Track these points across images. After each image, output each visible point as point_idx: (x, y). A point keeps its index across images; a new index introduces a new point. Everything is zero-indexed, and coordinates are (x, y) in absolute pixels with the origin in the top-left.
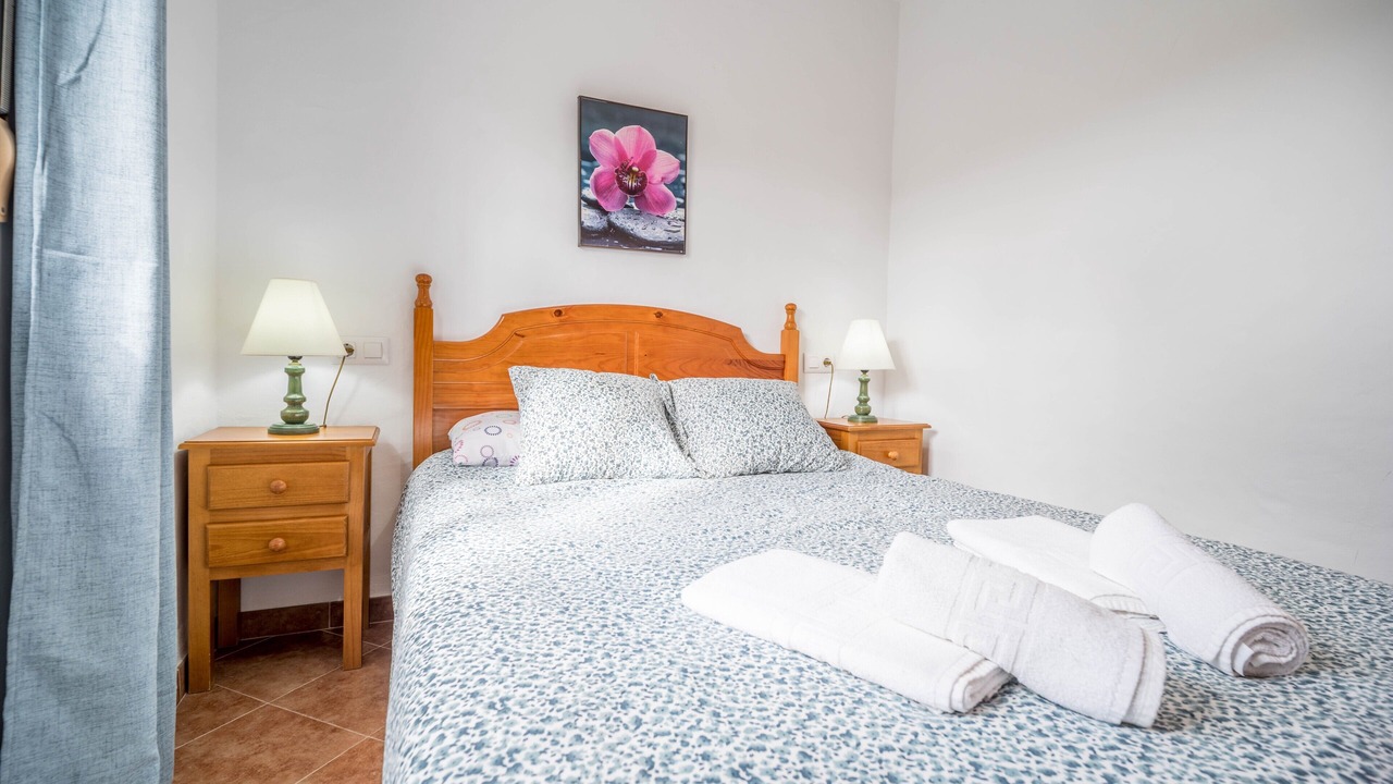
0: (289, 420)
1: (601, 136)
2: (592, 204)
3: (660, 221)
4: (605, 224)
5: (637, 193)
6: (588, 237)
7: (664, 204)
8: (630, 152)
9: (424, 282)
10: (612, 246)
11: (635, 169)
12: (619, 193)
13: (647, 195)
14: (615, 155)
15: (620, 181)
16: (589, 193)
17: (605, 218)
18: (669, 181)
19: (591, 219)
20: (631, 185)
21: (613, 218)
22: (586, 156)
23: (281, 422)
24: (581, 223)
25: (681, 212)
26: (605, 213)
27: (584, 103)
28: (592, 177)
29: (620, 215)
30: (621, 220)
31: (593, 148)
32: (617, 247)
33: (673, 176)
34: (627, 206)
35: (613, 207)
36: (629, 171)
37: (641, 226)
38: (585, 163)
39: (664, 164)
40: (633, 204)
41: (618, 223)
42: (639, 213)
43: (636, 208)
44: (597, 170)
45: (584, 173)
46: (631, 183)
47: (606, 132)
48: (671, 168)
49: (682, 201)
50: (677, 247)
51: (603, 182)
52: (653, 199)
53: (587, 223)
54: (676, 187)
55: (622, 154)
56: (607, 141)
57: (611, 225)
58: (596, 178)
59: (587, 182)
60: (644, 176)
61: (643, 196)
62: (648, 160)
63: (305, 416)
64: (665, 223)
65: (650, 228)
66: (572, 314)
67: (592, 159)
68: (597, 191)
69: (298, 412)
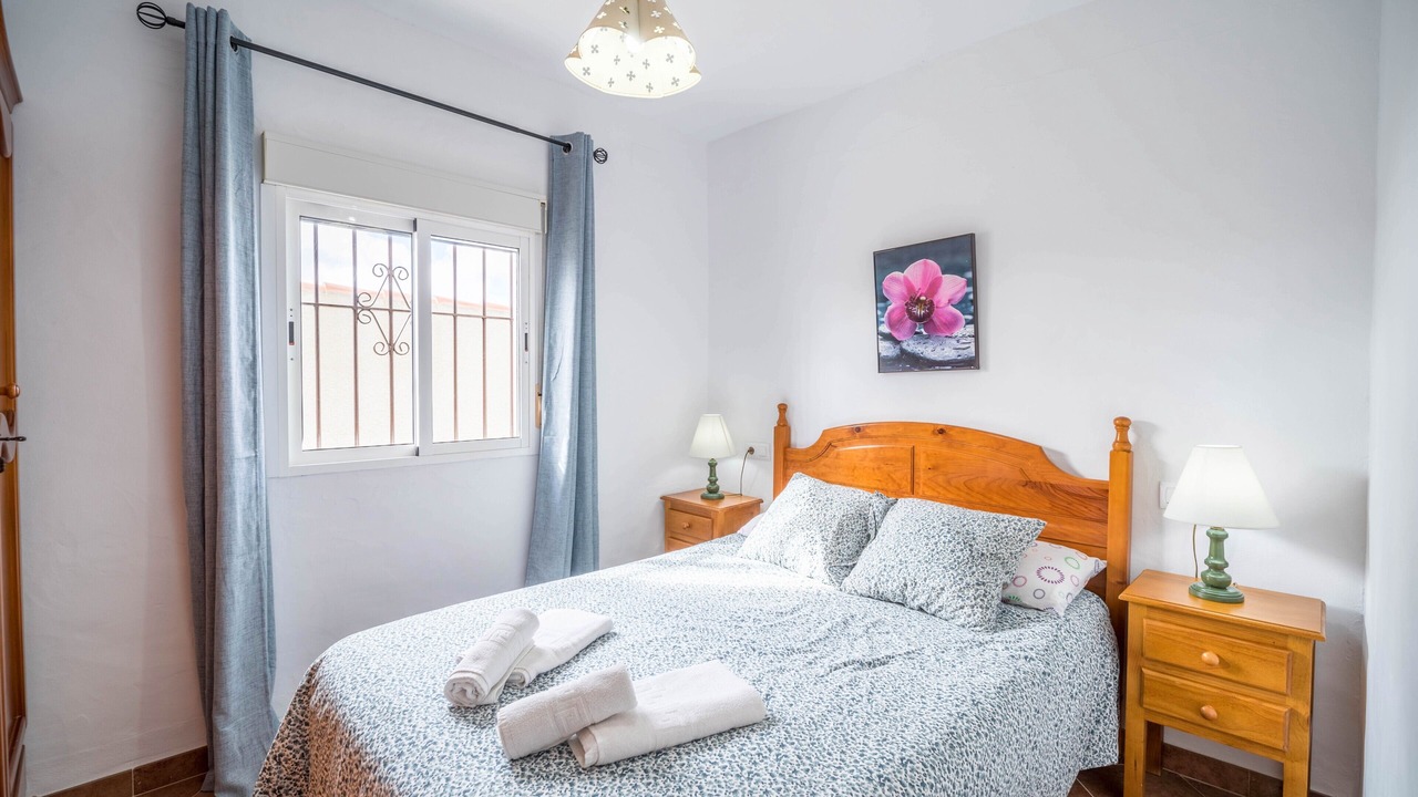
0: (710, 491)
1: (893, 279)
2: (887, 337)
3: (948, 341)
4: (898, 351)
5: (926, 320)
6: (886, 365)
7: (952, 324)
8: (917, 284)
9: (783, 408)
10: (904, 370)
11: (923, 298)
12: (909, 323)
13: (935, 319)
14: (905, 291)
15: (909, 312)
16: (885, 329)
17: (898, 347)
18: (956, 302)
19: (888, 349)
20: (921, 315)
21: (904, 346)
22: (881, 299)
23: (706, 492)
24: (879, 354)
25: (971, 329)
26: (897, 342)
27: (877, 255)
28: (886, 315)
29: (911, 342)
30: (911, 346)
31: (886, 290)
32: (909, 370)
33: (960, 296)
34: (916, 333)
35: (904, 336)
36: (918, 302)
37: (930, 349)
38: (880, 305)
39: (952, 286)
40: (922, 330)
41: (909, 349)
42: (928, 337)
43: (925, 333)
44: (890, 308)
45: (879, 313)
46: (919, 311)
47: (896, 274)
48: (958, 288)
49: (970, 317)
50: (971, 363)
51: (895, 316)
52: (941, 322)
53: (883, 354)
54: (964, 305)
55: (910, 287)
56: (896, 283)
57: (903, 351)
58: (889, 315)
59: (882, 319)
60: (932, 302)
61: (932, 320)
62: (934, 286)
63: (718, 489)
64: (954, 342)
65: (938, 349)
66: (867, 431)
67: (885, 300)
68: (891, 326)
69: (713, 487)
